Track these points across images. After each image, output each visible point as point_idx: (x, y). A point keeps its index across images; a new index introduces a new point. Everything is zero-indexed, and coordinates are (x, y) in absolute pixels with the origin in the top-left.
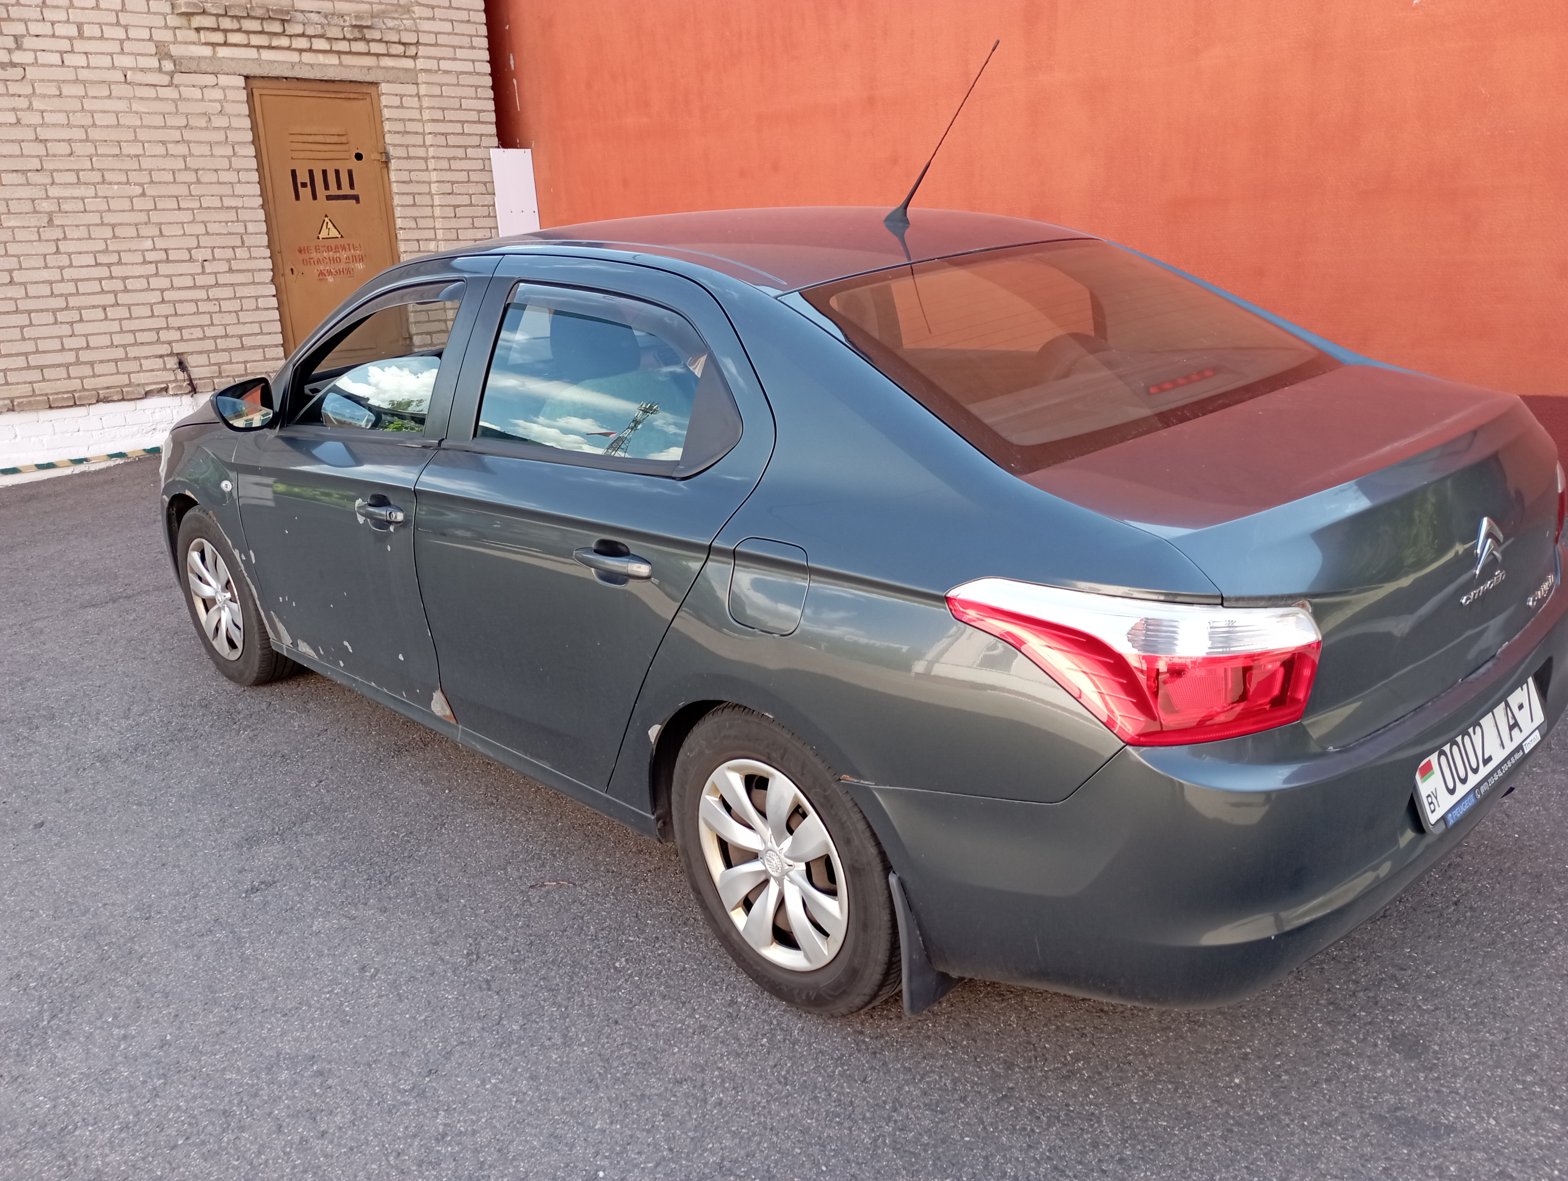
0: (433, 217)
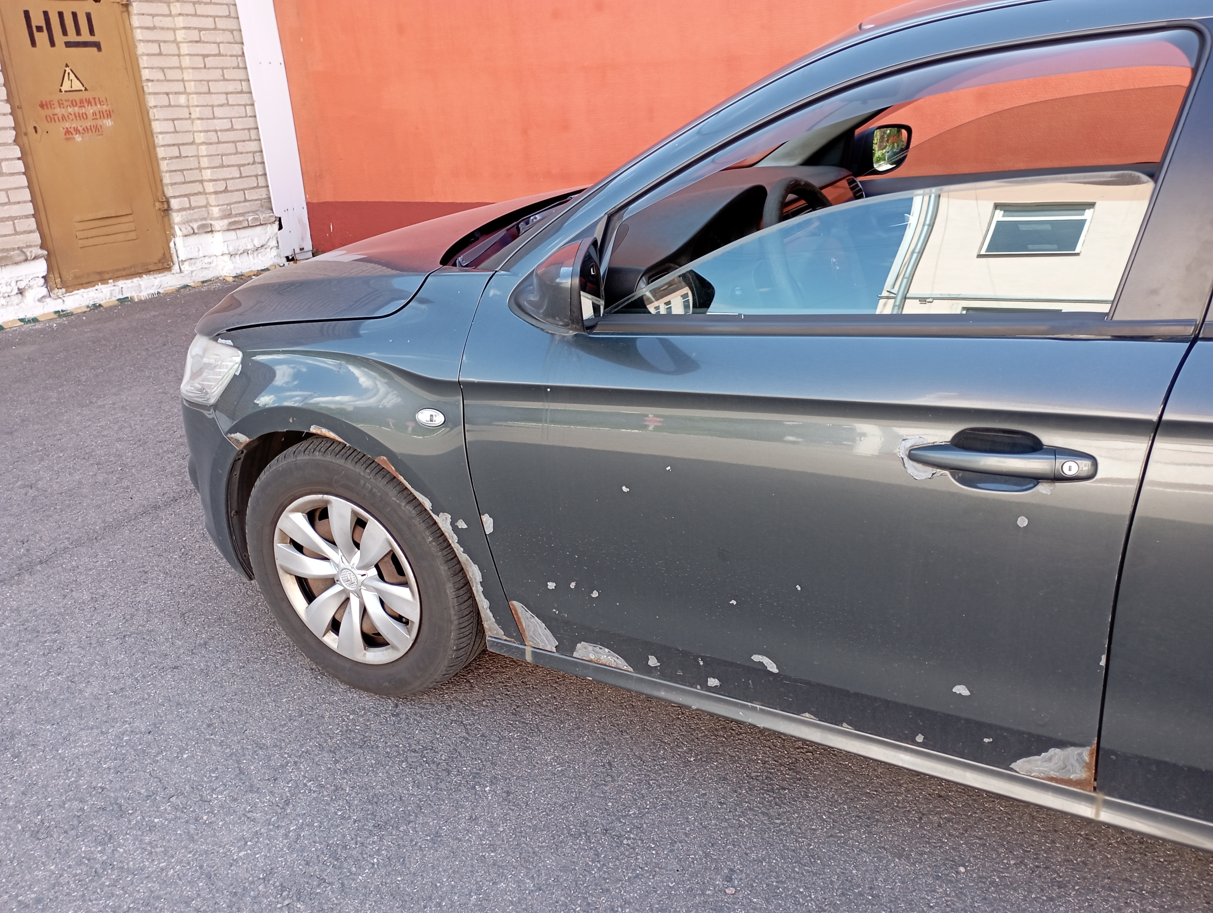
0: (181, 68)
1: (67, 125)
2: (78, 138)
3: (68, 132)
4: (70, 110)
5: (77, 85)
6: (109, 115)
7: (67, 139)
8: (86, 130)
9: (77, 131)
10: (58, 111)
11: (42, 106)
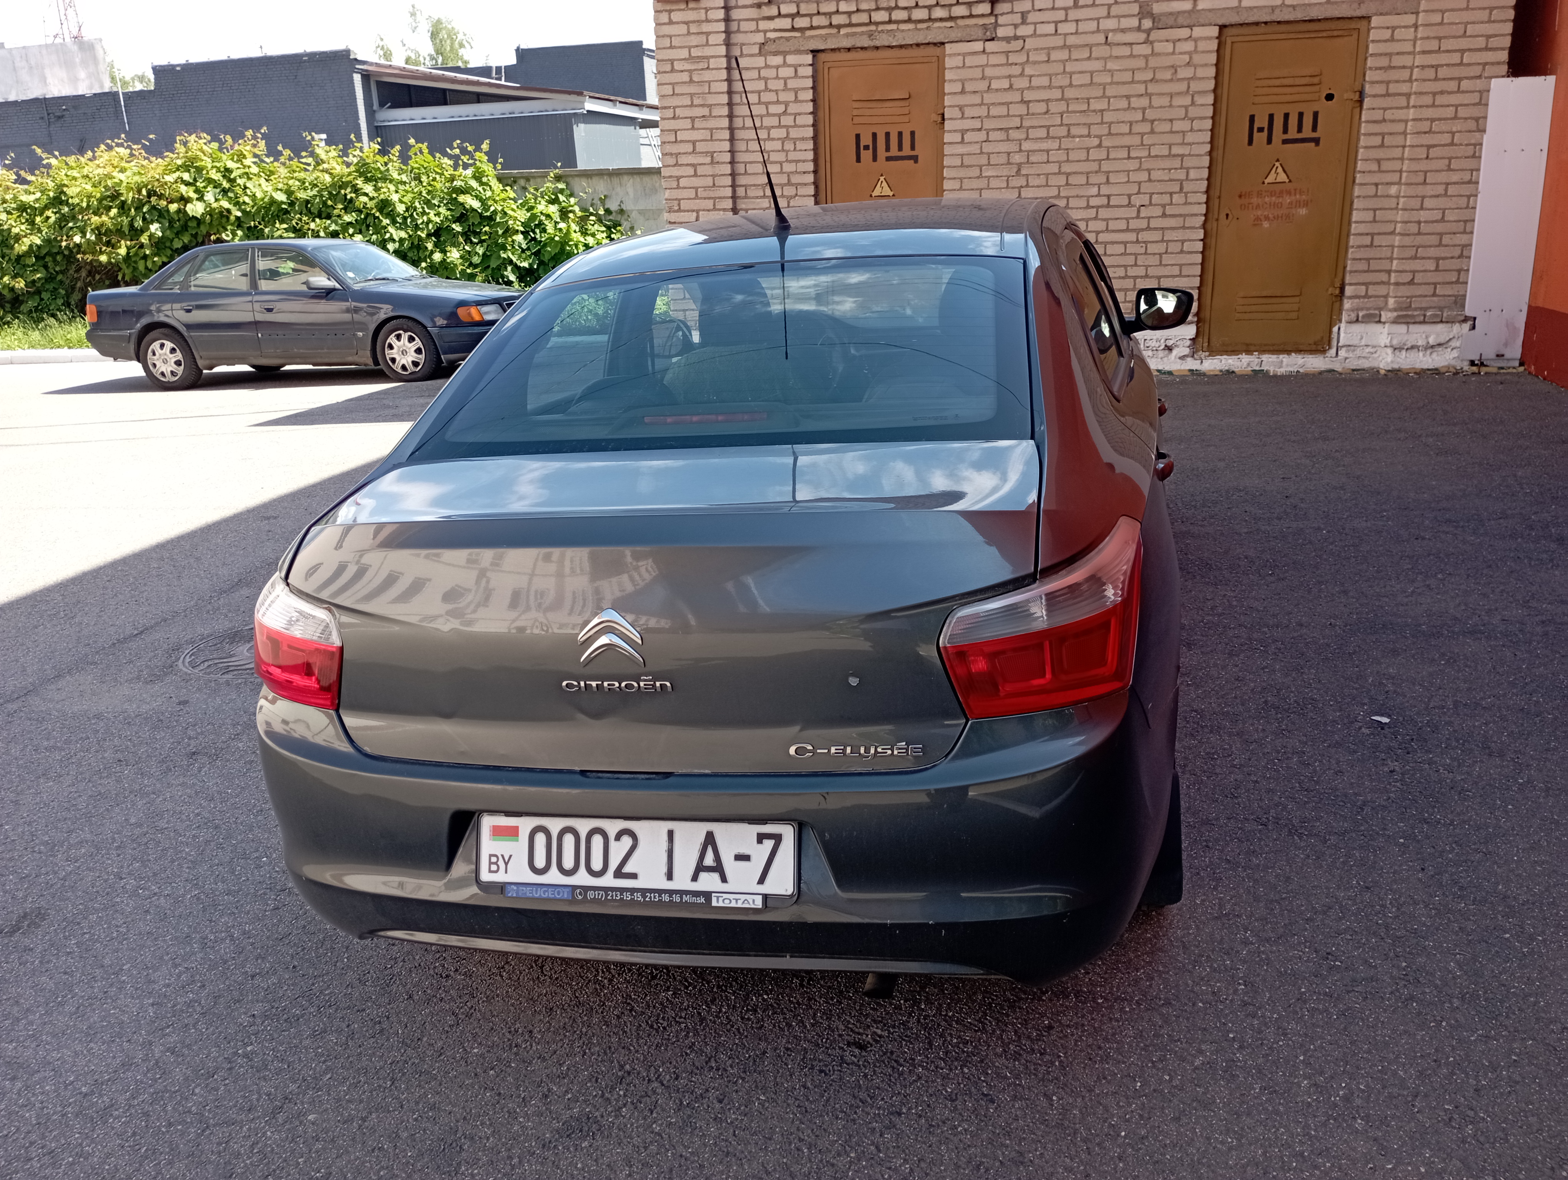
0: (1402, 159)
1: (1259, 213)
2: (1266, 225)
3: (1258, 219)
4: (1267, 199)
5: (1282, 177)
6: (1306, 204)
7: (1255, 225)
8: (1276, 218)
9: (1267, 218)
10: (1255, 200)
11: (1240, 196)
